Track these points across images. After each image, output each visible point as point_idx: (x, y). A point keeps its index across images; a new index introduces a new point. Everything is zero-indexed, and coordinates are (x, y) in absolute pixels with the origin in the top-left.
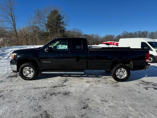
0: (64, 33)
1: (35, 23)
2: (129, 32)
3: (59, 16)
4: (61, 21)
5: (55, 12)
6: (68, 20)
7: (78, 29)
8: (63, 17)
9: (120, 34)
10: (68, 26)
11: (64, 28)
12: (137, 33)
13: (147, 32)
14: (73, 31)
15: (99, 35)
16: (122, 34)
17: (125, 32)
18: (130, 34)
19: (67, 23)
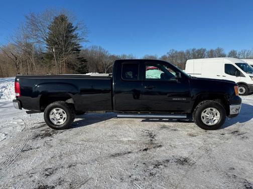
0: (79, 53)
1: (28, 37)
2: (179, 50)
3: (70, 26)
4: (74, 33)
5: (63, 19)
6: (86, 33)
7: (100, 47)
8: (77, 28)
9: (166, 54)
10: (86, 41)
11: (79, 45)
12: (191, 52)
13: (204, 50)
14: (92, 51)
15: (134, 56)
16: (168, 53)
17: (173, 50)
18: (180, 53)
19: (84, 37)
